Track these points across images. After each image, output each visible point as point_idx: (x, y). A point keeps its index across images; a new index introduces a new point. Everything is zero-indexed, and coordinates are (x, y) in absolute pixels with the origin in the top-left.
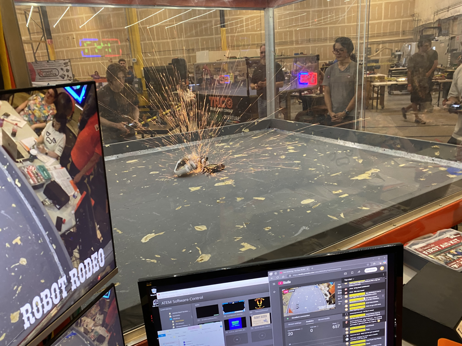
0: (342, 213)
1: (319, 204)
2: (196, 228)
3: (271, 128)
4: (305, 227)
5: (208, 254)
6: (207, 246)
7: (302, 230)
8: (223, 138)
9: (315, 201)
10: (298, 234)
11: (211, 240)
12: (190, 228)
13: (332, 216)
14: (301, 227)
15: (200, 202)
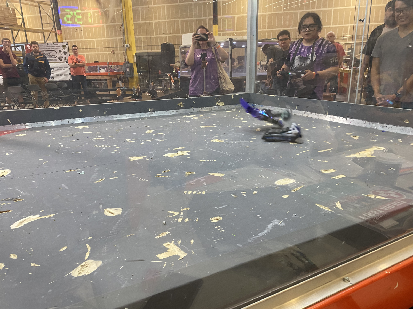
0: (339, 202)
1: (302, 186)
4: (278, 221)
5: (97, 261)
6: (105, 245)
7: (272, 226)
8: (194, 110)
9: (296, 183)
10: (265, 233)
11: (117, 233)
12: (96, 211)
13: (322, 206)
14: (272, 221)
15: (134, 174)
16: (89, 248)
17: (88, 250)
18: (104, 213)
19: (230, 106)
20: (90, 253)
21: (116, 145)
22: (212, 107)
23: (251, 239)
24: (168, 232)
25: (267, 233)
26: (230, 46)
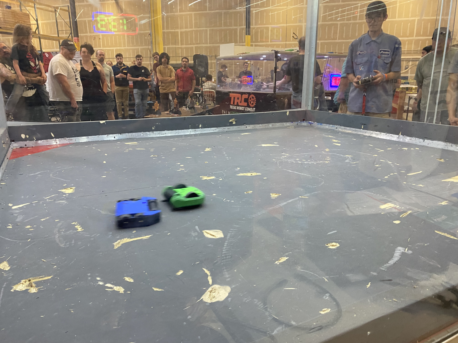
1: (409, 212)
2: (205, 234)
3: (305, 121)
4: (403, 248)
5: (224, 287)
6: (224, 269)
7: (400, 254)
8: (246, 127)
9: (400, 208)
10: (395, 261)
11: (230, 257)
12: (194, 232)
13: (443, 233)
14: (396, 248)
15: (215, 195)
16: (208, 273)
17: (208, 275)
18: (204, 235)
19: (285, 124)
20: (212, 278)
21: (179, 164)
22: (266, 124)
23: (383, 267)
24: (287, 257)
25: (397, 261)
26: (275, 59)
